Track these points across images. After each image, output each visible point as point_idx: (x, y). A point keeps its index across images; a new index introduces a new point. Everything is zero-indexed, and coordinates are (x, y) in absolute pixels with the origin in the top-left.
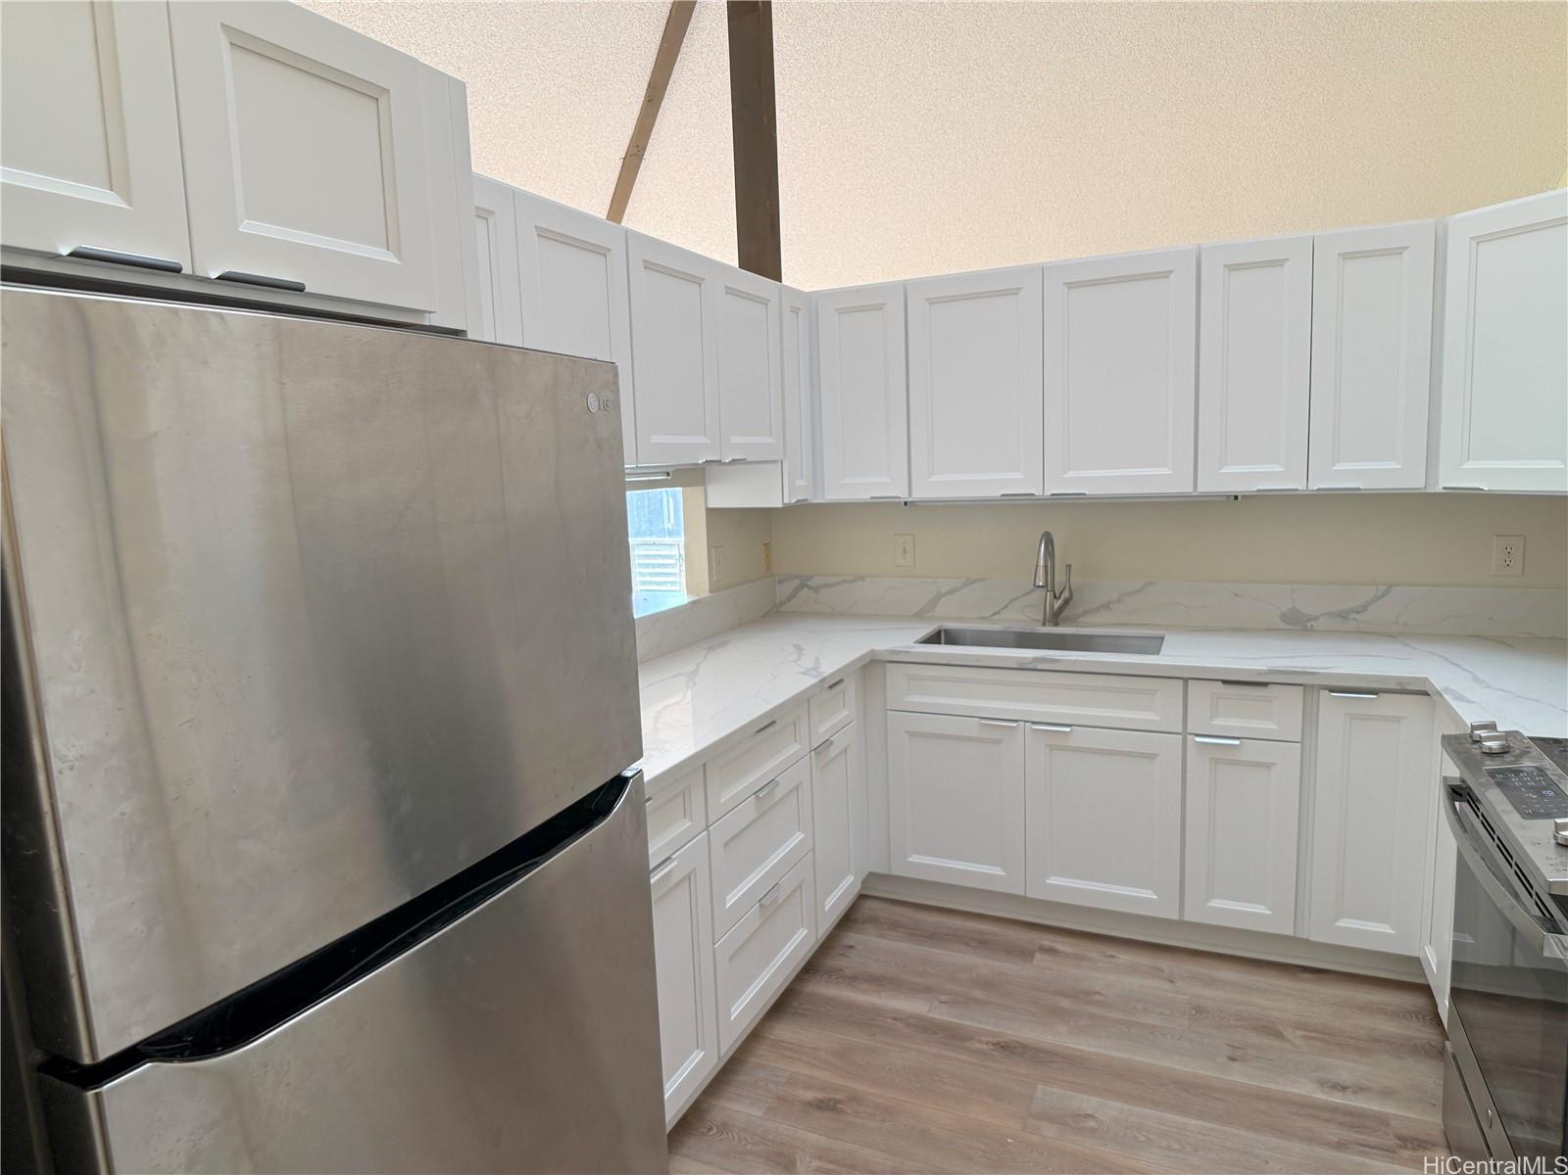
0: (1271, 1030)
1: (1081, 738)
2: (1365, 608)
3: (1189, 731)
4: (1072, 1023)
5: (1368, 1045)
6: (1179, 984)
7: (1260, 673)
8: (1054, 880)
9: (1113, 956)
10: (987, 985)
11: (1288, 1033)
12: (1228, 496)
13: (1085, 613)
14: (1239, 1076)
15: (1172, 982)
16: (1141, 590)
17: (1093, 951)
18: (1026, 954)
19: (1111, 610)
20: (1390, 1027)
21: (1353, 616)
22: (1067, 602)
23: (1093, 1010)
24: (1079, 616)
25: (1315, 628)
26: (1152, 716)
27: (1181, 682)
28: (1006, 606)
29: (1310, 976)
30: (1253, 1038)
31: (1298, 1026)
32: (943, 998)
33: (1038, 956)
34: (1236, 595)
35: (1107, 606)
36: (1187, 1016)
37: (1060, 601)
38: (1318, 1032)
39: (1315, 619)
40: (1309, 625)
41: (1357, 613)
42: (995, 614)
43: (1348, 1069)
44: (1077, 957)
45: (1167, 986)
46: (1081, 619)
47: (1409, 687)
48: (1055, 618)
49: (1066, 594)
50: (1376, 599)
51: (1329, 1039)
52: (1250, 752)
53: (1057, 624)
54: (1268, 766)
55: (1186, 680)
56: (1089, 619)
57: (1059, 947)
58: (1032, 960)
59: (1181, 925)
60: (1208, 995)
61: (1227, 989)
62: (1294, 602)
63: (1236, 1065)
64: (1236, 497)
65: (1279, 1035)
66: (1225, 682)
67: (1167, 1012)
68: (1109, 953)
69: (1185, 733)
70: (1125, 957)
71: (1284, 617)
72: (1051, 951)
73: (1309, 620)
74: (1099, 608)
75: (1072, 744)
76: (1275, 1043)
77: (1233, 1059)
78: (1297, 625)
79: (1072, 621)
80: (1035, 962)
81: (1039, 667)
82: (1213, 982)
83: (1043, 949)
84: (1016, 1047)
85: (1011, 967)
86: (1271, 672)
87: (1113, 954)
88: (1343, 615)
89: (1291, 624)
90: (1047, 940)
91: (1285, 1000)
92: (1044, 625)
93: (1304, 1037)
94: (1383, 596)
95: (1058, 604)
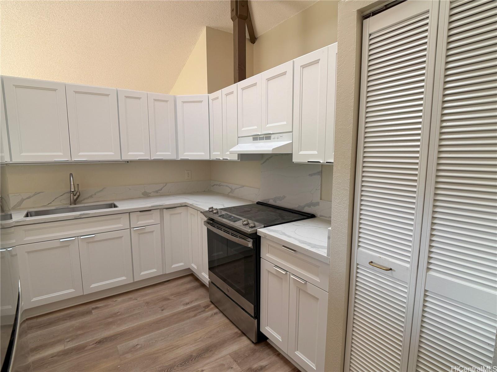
0: (166, 299)
1: (99, 237)
2: (161, 189)
3: (131, 227)
4: (116, 324)
5: (187, 292)
6: (138, 299)
7: (149, 207)
8: (93, 286)
9: (116, 301)
10: (81, 328)
11: (170, 298)
12: (126, 161)
13: (84, 199)
14: (167, 313)
15: (136, 299)
16: (102, 190)
17: (109, 302)
18: (89, 312)
19: (93, 197)
20: (189, 286)
21: (159, 191)
22: (79, 196)
23: (120, 317)
24: (82, 201)
25: (151, 196)
26: (121, 225)
27: (128, 213)
28: (54, 201)
29: (167, 283)
30: (164, 303)
31: (172, 295)
32: (68, 340)
33: (93, 311)
34: (130, 189)
35: (91, 197)
36: (146, 306)
37: (76, 196)
38: (176, 294)
39: (150, 193)
40: (149, 195)
41: (160, 191)
42: (49, 204)
43: (187, 299)
44: (106, 306)
45: (136, 301)
46: (83, 202)
47: (183, 205)
48: (75, 202)
49: (78, 194)
50: (164, 187)
51: (180, 294)
52: (148, 229)
53: (75, 204)
54: (152, 232)
55: (129, 213)
56: (86, 201)
57: (98, 306)
58: (92, 313)
59: (135, 283)
60: (147, 298)
61: (151, 295)
62: (145, 189)
63: (164, 311)
64: (128, 162)
65: (169, 299)
66: (140, 211)
67: (140, 307)
68: (114, 300)
69: (130, 228)
70: (119, 299)
71: (143, 194)
72: (96, 308)
73: (149, 194)
74: (89, 197)
75: (96, 240)
76: (169, 301)
77: (163, 310)
78: (146, 195)
79: (80, 202)
80: (93, 314)
81: (82, 217)
82: (147, 295)
83: (93, 309)
84: (103, 340)
85: (86, 319)
86: (152, 207)
87: (116, 300)
88: (157, 192)
89: (144, 195)
90: (93, 306)
91: (165, 291)
92: (71, 205)
93: (174, 297)
94: (165, 186)
95: (75, 197)
